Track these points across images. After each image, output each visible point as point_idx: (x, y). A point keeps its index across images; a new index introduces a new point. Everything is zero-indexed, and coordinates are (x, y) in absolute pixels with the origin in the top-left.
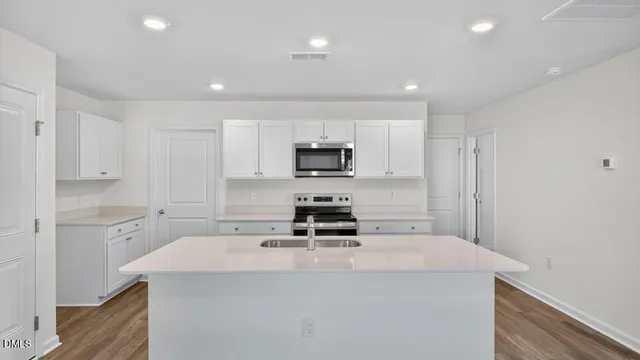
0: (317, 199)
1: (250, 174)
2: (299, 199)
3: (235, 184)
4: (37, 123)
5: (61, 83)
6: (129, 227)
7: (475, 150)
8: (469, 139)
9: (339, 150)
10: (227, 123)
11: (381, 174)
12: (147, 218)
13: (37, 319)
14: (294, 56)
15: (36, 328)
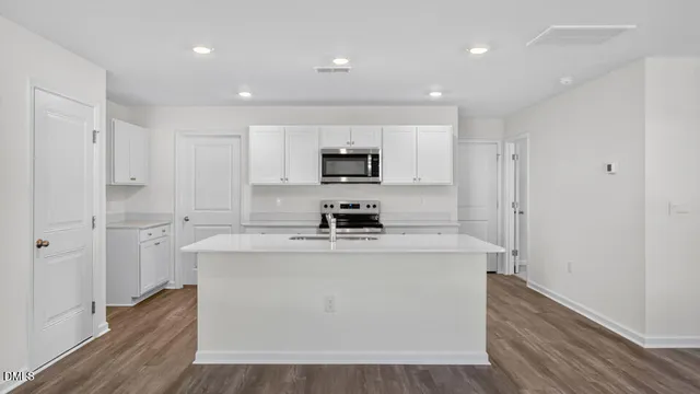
0: (343, 206)
1: (275, 180)
2: (326, 206)
3: (261, 190)
4: (94, 132)
5: (110, 97)
6: (157, 232)
7: (514, 156)
8: (507, 144)
9: (366, 156)
10: (254, 129)
11: (409, 181)
12: (172, 225)
13: (93, 303)
14: (320, 70)
15: (93, 312)
